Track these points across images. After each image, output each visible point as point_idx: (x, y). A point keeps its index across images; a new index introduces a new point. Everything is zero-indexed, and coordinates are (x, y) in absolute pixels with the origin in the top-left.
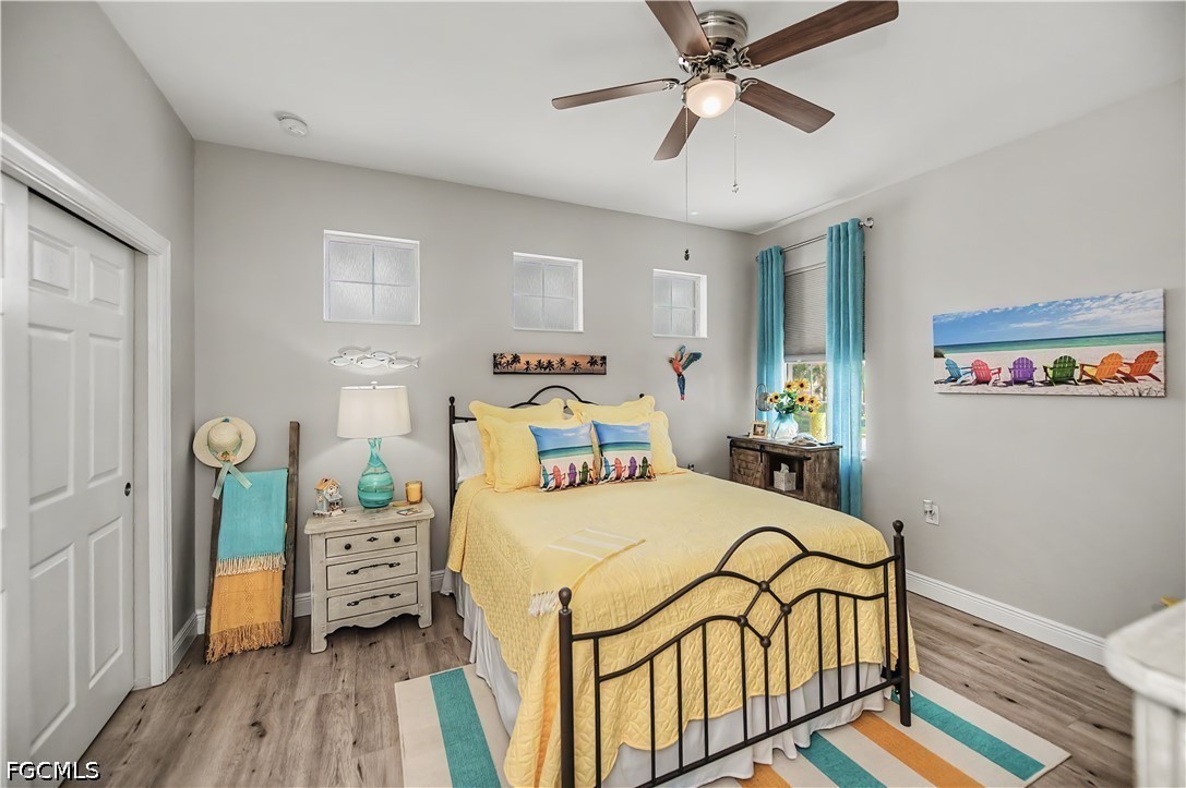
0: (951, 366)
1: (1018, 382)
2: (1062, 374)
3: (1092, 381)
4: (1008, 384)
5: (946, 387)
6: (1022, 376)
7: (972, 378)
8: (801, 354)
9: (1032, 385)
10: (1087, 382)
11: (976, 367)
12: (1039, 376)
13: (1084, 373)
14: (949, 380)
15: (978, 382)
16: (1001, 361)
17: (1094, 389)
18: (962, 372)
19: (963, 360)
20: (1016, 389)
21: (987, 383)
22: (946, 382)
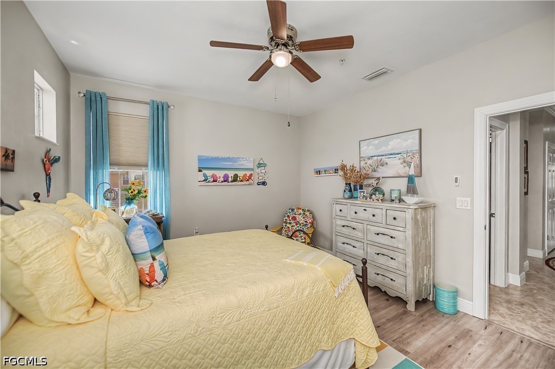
0: (205, 175)
1: (225, 181)
2: (235, 178)
3: (242, 181)
4: (222, 182)
5: (203, 183)
6: (226, 180)
7: (212, 180)
8: (118, 164)
9: (228, 182)
10: (240, 181)
11: (213, 176)
12: (230, 179)
13: (240, 179)
14: (204, 181)
15: (214, 181)
16: (220, 174)
17: (242, 183)
18: (209, 177)
19: (209, 173)
20: (224, 183)
21: (216, 181)
22: (203, 181)
